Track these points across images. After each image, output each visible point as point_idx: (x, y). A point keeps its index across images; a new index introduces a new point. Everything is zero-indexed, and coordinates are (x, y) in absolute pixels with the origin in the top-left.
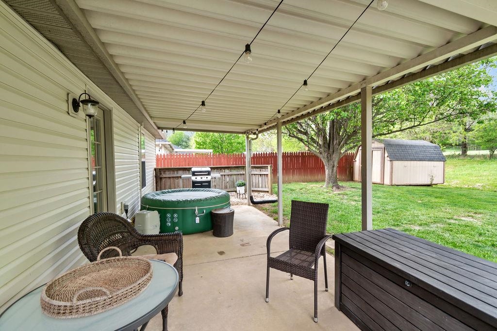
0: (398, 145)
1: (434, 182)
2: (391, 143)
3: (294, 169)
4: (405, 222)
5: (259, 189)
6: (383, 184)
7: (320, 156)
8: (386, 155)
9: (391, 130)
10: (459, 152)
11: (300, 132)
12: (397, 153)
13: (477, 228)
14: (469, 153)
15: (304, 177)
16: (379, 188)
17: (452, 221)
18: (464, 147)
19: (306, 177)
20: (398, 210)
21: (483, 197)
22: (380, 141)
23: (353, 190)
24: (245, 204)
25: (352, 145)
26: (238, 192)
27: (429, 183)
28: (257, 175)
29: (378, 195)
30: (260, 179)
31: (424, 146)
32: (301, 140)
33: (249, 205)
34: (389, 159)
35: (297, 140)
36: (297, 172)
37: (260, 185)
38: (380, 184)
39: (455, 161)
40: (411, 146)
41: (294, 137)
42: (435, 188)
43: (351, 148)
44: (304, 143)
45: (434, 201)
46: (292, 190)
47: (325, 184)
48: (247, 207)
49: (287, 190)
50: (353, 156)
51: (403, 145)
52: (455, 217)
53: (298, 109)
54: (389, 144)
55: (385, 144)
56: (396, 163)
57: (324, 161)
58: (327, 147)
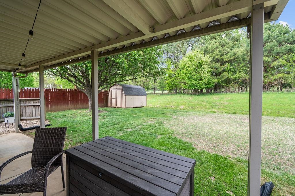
0: (128, 87)
1: (143, 106)
2: (126, 86)
3: (68, 101)
4: (126, 128)
5: (32, 118)
6: (122, 108)
7: (85, 92)
8: (123, 92)
9: (124, 79)
10: (153, 92)
11: (71, 76)
12: (128, 91)
13: (152, 126)
14: (156, 92)
15: (76, 106)
16: (119, 110)
17: (145, 124)
18: (154, 89)
19: (77, 106)
20: (124, 122)
21: (157, 111)
22: (121, 85)
23: (105, 112)
24: (13, 132)
25: (105, 86)
26: (6, 122)
27: (141, 106)
28: (31, 107)
29: (118, 114)
30: (34, 109)
31: (139, 88)
32: (71, 81)
33: (17, 132)
34: (124, 94)
35: (67, 80)
36: (70, 102)
37: (34, 114)
38: (120, 108)
39: (151, 95)
40: (134, 88)
41: (66, 78)
42: (143, 108)
43: (104, 88)
44: (73, 83)
45: (140, 115)
46: (64, 116)
47: (89, 110)
48: (15, 134)
49: (60, 116)
50: (107, 93)
51: (130, 88)
52: (146, 122)
53: (55, 57)
54: (125, 87)
55: (123, 87)
56: (127, 96)
57: (88, 96)
58: (90, 86)
